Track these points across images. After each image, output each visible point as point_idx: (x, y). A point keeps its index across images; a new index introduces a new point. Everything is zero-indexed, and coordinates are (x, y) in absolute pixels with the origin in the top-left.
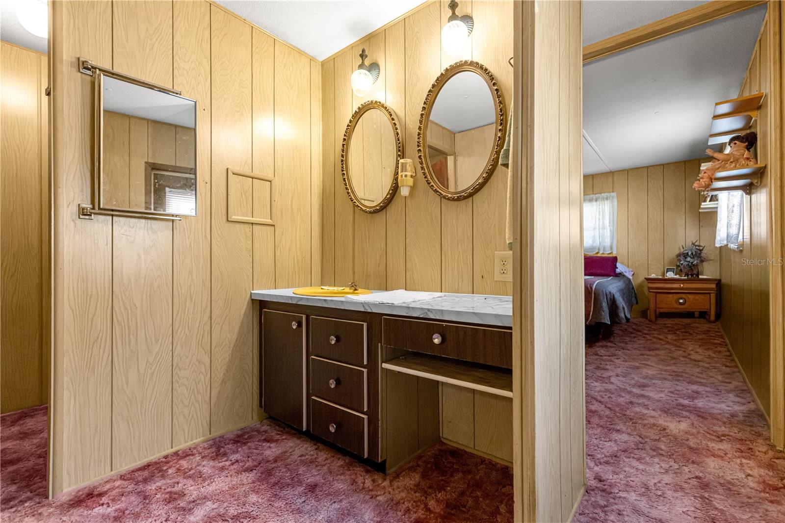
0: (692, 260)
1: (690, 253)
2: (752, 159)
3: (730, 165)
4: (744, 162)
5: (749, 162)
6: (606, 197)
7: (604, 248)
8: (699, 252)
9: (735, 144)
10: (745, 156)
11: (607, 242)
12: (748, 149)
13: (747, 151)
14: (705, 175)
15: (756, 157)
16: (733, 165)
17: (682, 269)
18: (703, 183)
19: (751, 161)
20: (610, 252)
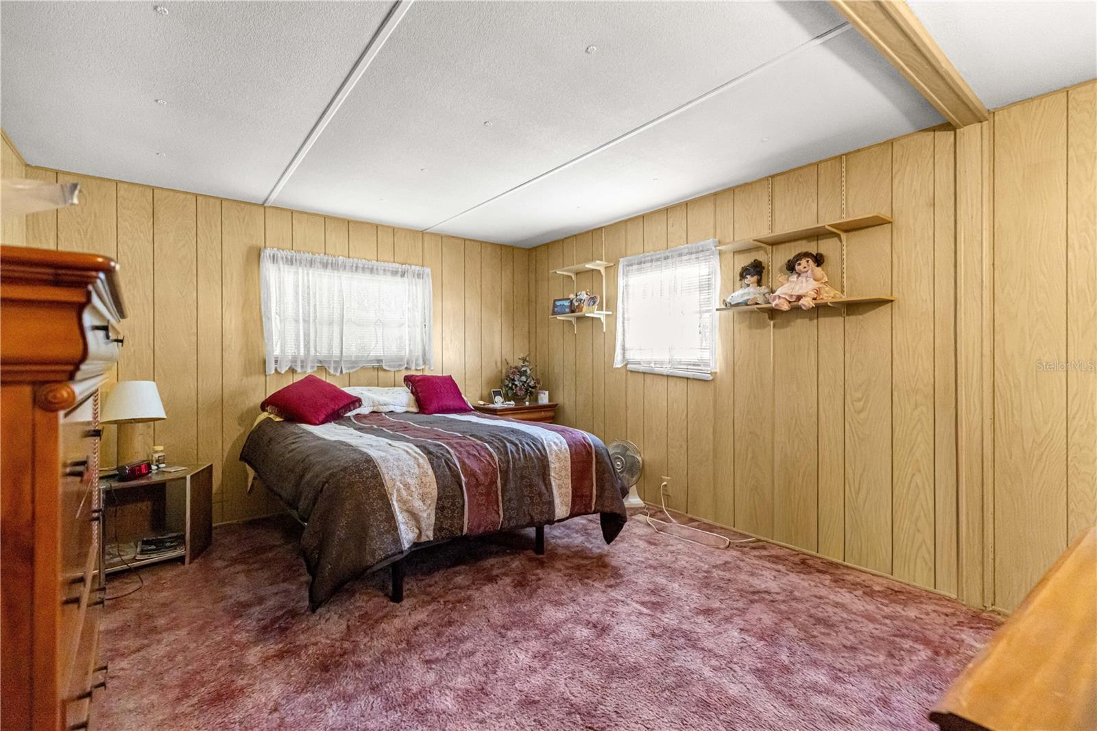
0: (528, 380)
6: (417, 273)
20: (423, 367)
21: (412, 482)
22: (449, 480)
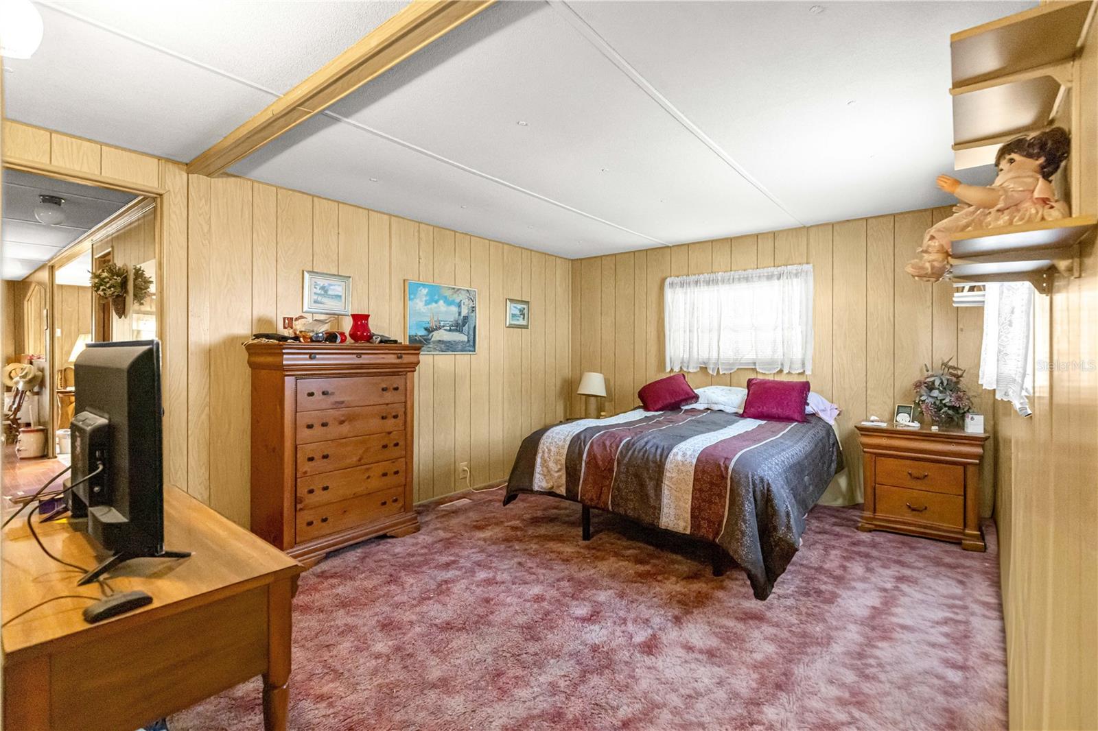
0: (941, 396)
1: (937, 383)
2: (1056, 201)
3: (997, 219)
4: (1033, 211)
5: (1046, 211)
6: (795, 272)
7: (791, 363)
8: (954, 379)
9: (1012, 161)
10: (1036, 195)
11: (797, 354)
12: (1046, 177)
13: (1041, 181)
14: (932, 243)
15: (1067, 197)
16: (1005, 217)
17: (924, 410)
18: (928, 265)
19: (1052, 207)
20: (801, 371)
21: (553, 449)
22: (576, 455)
